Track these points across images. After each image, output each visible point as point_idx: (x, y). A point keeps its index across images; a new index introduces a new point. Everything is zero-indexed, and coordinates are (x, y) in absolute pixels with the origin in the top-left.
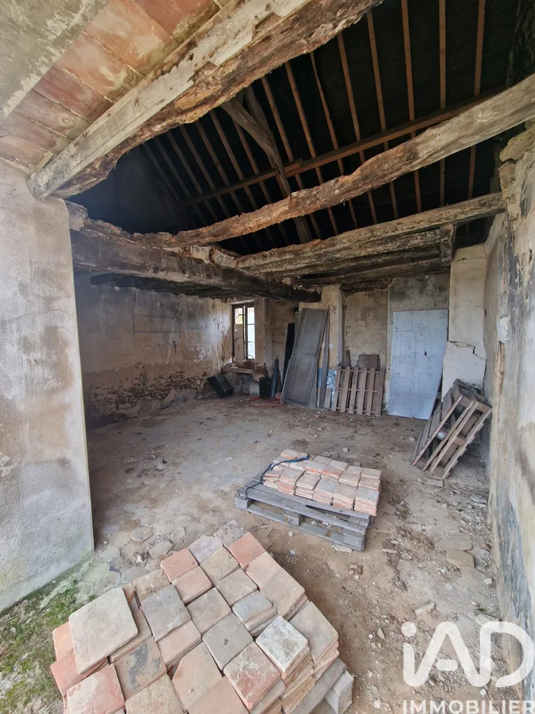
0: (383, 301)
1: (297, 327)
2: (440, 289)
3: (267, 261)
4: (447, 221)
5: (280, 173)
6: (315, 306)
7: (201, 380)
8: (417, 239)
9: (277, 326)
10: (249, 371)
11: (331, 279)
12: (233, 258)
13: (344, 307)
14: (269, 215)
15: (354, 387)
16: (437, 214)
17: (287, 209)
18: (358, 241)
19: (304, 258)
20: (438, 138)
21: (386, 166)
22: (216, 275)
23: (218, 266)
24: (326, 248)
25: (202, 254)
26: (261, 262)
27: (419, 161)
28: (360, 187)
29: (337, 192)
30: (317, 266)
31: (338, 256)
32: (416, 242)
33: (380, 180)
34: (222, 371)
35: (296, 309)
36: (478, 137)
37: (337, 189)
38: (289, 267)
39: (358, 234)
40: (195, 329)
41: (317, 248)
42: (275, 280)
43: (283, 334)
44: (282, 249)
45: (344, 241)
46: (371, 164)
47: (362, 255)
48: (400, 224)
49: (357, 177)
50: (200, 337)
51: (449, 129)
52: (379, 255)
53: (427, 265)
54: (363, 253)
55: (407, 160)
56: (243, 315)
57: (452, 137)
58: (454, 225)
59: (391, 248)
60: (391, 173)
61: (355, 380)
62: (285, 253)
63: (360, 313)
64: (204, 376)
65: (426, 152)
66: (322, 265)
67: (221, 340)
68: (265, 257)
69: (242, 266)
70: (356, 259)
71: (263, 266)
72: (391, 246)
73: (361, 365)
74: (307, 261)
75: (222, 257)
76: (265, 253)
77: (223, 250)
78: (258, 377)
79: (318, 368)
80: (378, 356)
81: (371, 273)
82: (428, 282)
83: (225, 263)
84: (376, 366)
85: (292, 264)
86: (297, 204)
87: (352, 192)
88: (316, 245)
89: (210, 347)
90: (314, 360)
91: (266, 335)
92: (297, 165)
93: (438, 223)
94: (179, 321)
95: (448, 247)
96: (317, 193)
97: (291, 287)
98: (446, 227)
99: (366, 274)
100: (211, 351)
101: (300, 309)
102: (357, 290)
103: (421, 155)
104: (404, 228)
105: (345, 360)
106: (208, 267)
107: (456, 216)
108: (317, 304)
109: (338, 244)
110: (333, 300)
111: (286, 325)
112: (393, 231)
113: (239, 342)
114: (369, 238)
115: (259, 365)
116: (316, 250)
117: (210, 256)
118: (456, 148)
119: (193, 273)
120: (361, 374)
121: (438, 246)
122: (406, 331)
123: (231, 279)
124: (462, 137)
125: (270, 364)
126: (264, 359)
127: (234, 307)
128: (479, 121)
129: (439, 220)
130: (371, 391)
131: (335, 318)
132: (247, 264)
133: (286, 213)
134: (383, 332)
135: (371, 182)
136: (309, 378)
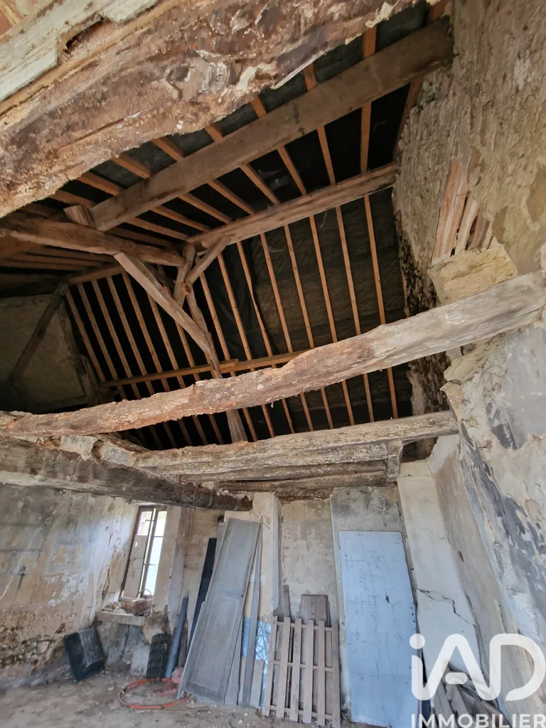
0: (325, 515)
1: (219, 544)
2: (386, 505)
3: (178, 462)
4: (396, 437)
5: (214, 369)
6: (244, 516)
7: (51, 641)
8: (362, 452)
9: (193, 542)
10: (139, 621)
11: (264, 486)
12: (132, 453)
13: (280, 520)
14: (160, 407)
15: (297, 657)
16: (384, 428)
17: (186, 402)
18: (294, 449)
19: (229, 462)
20: (397, 336)
21: (330, 362)
22: (96, 476)
23: (104, 464)
24: (255, 453)
25: (81, 447)
26: (169, 462)
27: (374, 361)
28: (294, 385)
29: (260, 387)
30: (245, 470)
31: (270, 462)
32: (361, 455)
33: (322, 379)
34: (96, 618)
35: (221, 518)
36: (447, 342)
37: (261, 383)
38: (209, 471)
39: (293, 441)
40: (70, 544)
41: (243, 452)
42: (192, 484)
43: (200, 555)
44: (199, 448)
45: (277, 447)
46: (308, 357)
47: (299, 464)
48: (342, 434)
49: (289, 372)
50: (73, 558)
51: (410, 328)
52: (319, 465)
53: (371, 479)
54: (301, 463)
55: (359, 358)
56: (151, 521)
57: (417, 337)
58: (403, 442)
59: (333, 461)
60: (338, 372)
61: (297, 644)
62: (201, 453)
63: (299, 527)
64: (59, 632)
65: (384, 350)
66: (251, 470)
67: (108, 562)
68: (175, 456)
69: (142, 465)
70: (292, 467)
71: (174, 467)
72: (332, 458)
73: (306, 615)
74: (231, 465)
75: (114, 450)
76: (176, 450)
77: (119, 442)
78: (151, 633)
79: (244, 617)
80: (327, 597)
81: (310, 483)
82: (372, 495)
83: (118, 460)
84: (325, 617)
85: (212, 467)
86: (202, 398)
87: (282, 390)
88: (242, 448)
89: (86, 574)
90: (238, 603)
91: (176, 556)
92: (232, 364)
93: (386, 438)
94: (46, 531)
95: (396, 464)
96: (232, 386)
97: (214, 492)
98: (395, 443)
99: (304, 483)
100: (86, 581)
101: (225, 520)
102: (295, 498)
103: (377, 353)
104: (348, 439)
105: (283, 604)
106: (85, 465)
107: (405, 432)
108: (247, 513)
109: (269, 449)
110: (266, 509)
111: (206, 541)
112: (335, 442)
113: (135, 565)
114: (307, 447)
115: (157, 609)
116: (241, 455)
117: (96, 448)
118: (421, 352)
119: (53, 474)
120: (305, 632)
121: (384, 462)
122: (358, 561)
123: (121, 482)
124: (429, 339)
125: (174, 607)
126: (166, 599)
127: (142, 509)
128: (449, 323)
129: (388, 435)
130: (321, 668)
131: (269, 534)
132: (150, 463)
133: (184, 407)
134: (329, 558)
135: (309, 380)
136: (229, 640)
